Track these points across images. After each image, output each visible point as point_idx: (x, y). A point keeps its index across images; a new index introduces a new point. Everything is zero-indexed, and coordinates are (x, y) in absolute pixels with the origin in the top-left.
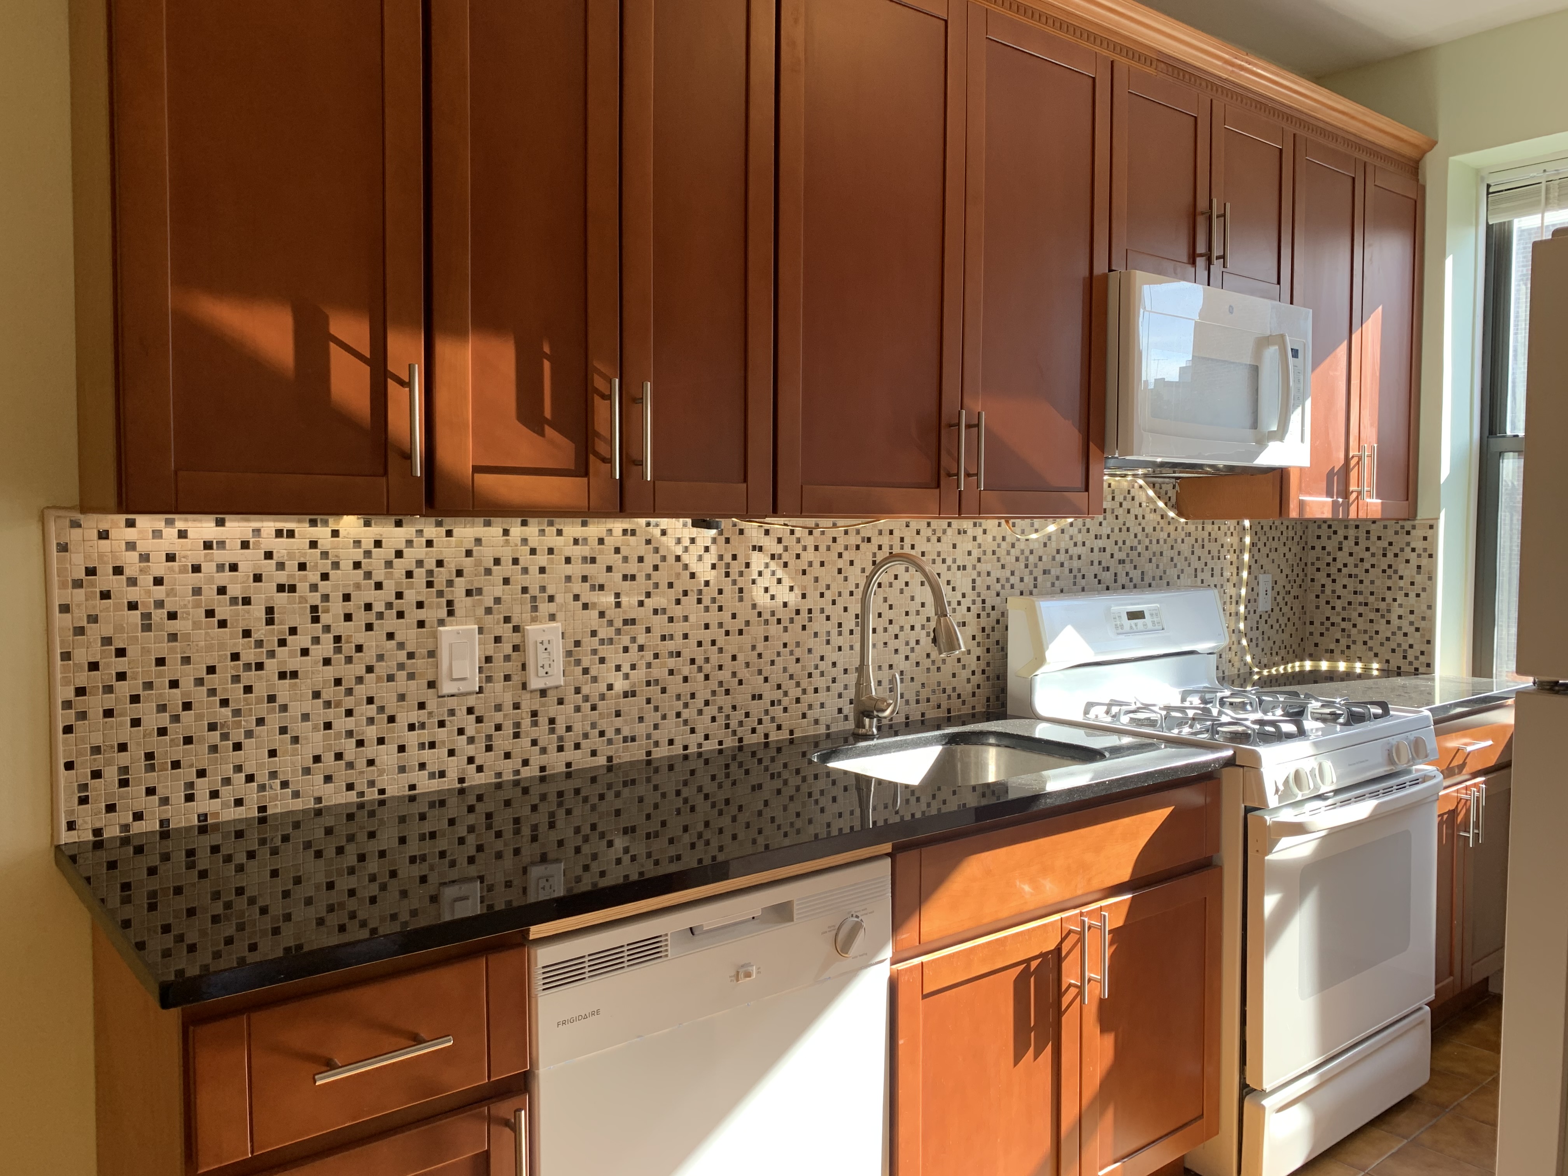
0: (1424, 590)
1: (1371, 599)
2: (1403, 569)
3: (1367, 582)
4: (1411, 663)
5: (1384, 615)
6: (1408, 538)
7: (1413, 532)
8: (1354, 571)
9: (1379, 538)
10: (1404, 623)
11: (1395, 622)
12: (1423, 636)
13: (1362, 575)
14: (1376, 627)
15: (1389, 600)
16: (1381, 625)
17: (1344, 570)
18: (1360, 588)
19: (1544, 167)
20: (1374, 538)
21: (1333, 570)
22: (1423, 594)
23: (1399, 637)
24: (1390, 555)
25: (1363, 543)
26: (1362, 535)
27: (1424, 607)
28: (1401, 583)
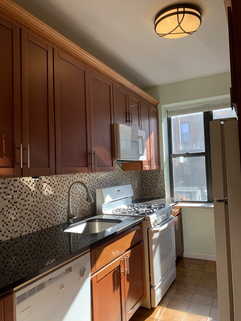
0: (163, 182)
1: (154, 184)
2: (159, 179)
3: (153, 181)
4: (162, 196)
5: (156, 187)
6: (159, 173)
7: (160, 172)
8: (151, 179)
9: (154, 173)
10: (160, 188)
11: (158, 188)
12: (163, 191)
13: (152, 180)
14: (155, 190)
15: (157, 184)
16: (156, 189)
17: (149, 179)
18: (152, 182)
19: (176, 108)
20: (153, 173)
21: (147, 179)
22: (163, 183)
23: (159, 191)
24: (157, 176)
25: (152, 174)
26: (151, 173)
27: (163, 185)
28: (159, 181)
